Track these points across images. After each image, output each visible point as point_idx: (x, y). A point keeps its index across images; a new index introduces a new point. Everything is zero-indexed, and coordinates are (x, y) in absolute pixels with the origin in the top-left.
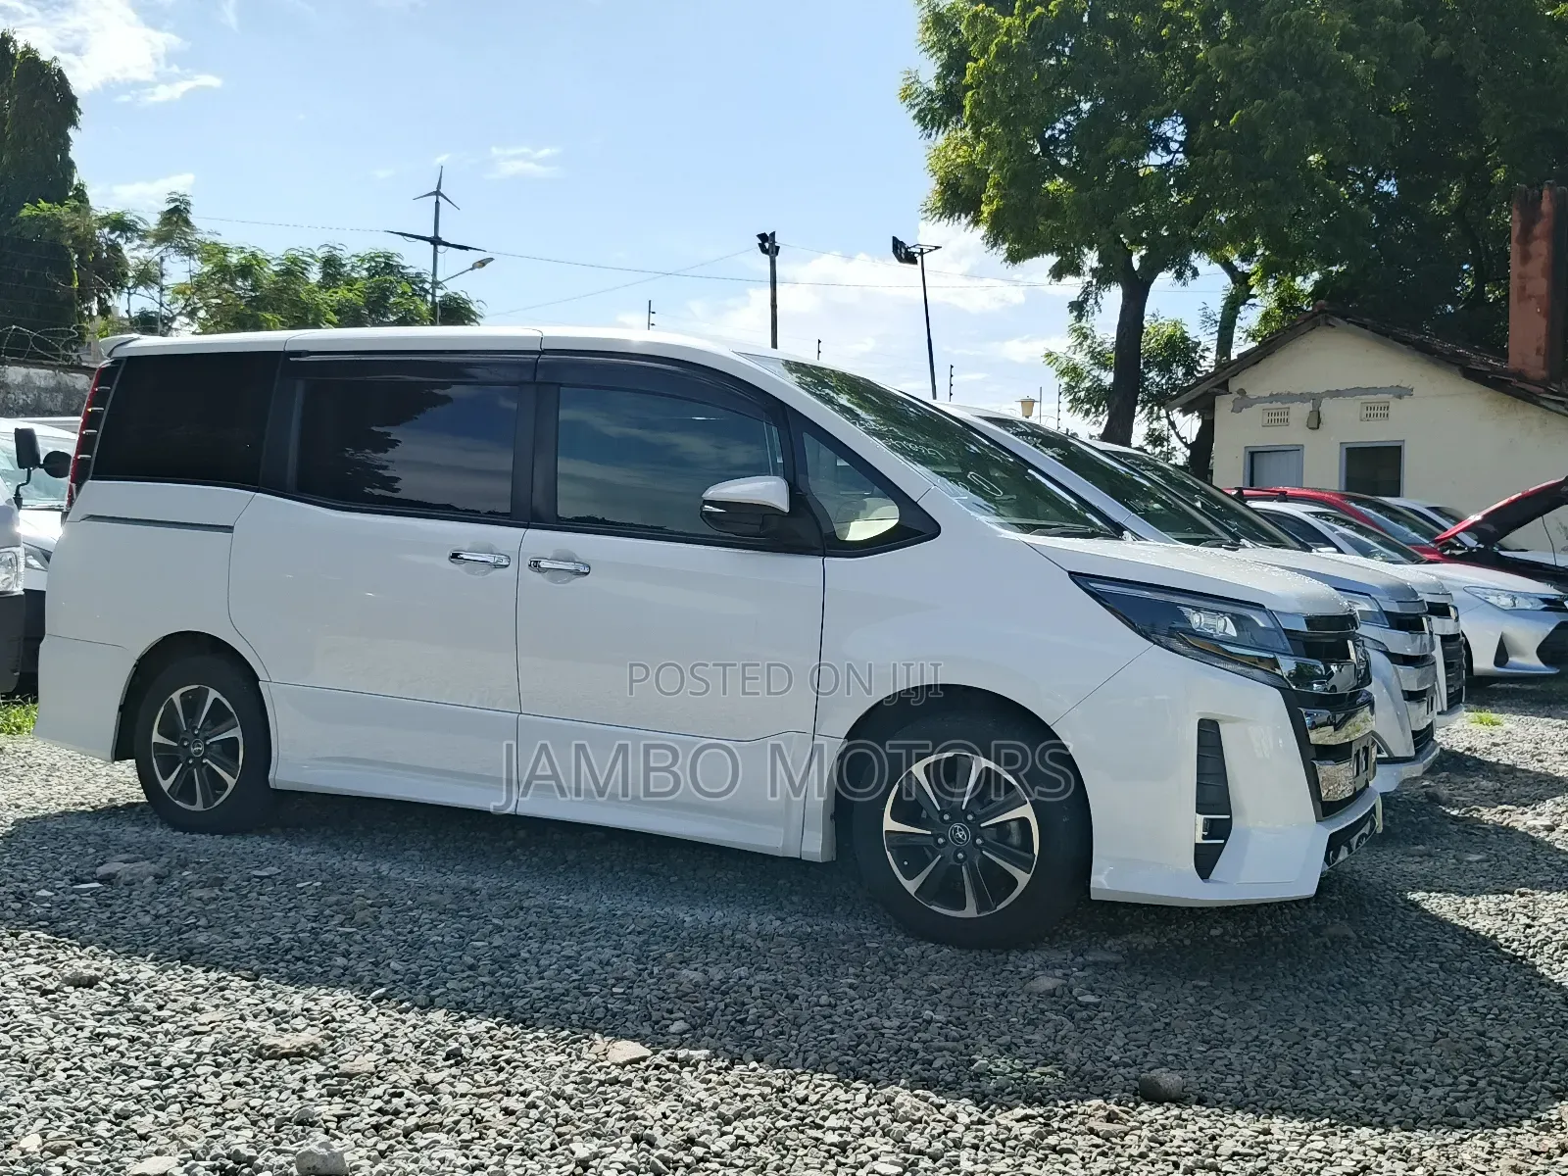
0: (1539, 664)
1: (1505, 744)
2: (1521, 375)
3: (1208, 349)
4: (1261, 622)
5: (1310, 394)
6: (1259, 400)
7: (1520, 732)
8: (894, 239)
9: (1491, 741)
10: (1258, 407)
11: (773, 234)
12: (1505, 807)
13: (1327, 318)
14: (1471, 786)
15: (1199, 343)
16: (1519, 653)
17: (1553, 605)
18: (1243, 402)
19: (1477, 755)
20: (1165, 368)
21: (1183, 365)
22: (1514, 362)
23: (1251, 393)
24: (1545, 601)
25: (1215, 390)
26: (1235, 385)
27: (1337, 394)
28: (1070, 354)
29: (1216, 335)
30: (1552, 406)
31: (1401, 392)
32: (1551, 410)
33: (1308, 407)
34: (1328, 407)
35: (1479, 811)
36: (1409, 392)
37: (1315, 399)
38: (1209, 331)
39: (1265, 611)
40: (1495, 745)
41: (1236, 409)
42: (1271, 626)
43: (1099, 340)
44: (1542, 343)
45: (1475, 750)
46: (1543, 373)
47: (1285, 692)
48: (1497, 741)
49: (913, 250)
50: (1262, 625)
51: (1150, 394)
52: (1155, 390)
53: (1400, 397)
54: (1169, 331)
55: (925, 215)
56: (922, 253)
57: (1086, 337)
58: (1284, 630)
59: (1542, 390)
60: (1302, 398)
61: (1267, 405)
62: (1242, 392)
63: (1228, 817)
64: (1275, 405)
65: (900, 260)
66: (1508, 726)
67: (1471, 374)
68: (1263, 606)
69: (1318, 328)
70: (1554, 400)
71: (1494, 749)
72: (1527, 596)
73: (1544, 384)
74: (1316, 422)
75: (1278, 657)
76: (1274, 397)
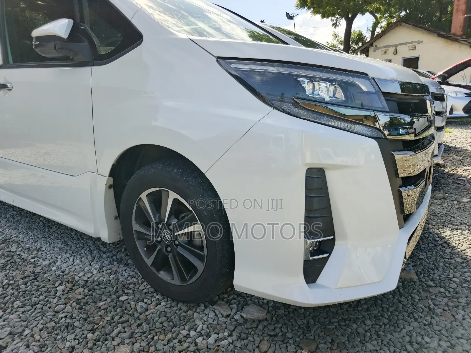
0: (464, 114)
1: (456, 139)
2: (454, 34)
3: (368, 38)
4: (364, 86)
5: (395, 45)
6: (381, 48)
7: (459, 135)
8: (287, 13)
9: (451, 139)
10: (380, 50)
11: (264, 20)
12: (467, 168)
13: (400, 23)
14: (451, 158)
15: (365, 36)
16: (457, 110)
17: (468, 95)
18: (377, 48)
19: (447, 144)
20: (357, 43)
21: (362, 42)
22: (453, 31)
23: (379, 46)
24: (466, 94)
25: (369, 46)
26: (374, 44)
27: (402, 44)
28: (332, 42)
29: (371, 34)
30: (463, 42)
31: (419, 42)
32: (462, 43)
33: (394, 48)
34: (399, 48)
35: (456, 169)
36: (422, 42)
37: (396, 46)
38: (368, 33)
39: (368, 79)
40: (452, 140)
41: (375, 51)
42: (372, 90)
43: (340, 38)
44: (462, 24)
45: (446, 142)
46: (461, 33)
47: (381, 140)
48: (452, 138)
49: (292, 15)
50: (365, 89)
51: (353, 51)
52: (354, 49)
53: (419, 44)
54: (357, 33)
55: (296, 8)
56: (294, 16)
57: (336, 37)
58: (384, 93)
59: (460, 38)
60: (392, 46)
61: (383, 49)
62: (376, 46)
63: (332, 237)
64: (385, 49)
65: (288, 19)
66: (455, 133)
67: (440, 35)
68: (367, 75)
69: (397, 26)
70: (464, 41)
71: (452, 142)
72: (460, 92)
73: (461, 36)
74: (396, 53)
75: (378, 114)
76: (384, 47)
